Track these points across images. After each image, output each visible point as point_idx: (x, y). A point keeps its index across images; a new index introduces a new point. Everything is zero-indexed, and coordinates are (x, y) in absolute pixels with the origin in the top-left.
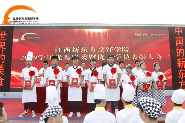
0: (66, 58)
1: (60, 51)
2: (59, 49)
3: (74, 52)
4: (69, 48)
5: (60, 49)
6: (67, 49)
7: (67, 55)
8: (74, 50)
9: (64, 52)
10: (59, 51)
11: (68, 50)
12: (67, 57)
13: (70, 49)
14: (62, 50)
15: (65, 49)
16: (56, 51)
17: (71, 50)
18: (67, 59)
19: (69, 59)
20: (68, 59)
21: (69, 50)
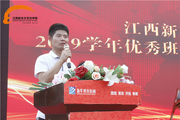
0: (150, 50)
1: (137, 31)
2: (134, 25)
3: (165, 35)
4: (155, 26)
5: (137, 26)
6: (151, 26)
7: (152, 43)
8: (165, 30)
9: (146, 34)
10: (135, 32)
11: (153, 30)
12: (152, 47)
13: (157, 28)
14: (140, 29)
15: (146, 27)
16: (127, 30)
17: (161, 30)
18: (153, 52)
19: (157, 52)
20: (155, 52)
21: (155, 29)
